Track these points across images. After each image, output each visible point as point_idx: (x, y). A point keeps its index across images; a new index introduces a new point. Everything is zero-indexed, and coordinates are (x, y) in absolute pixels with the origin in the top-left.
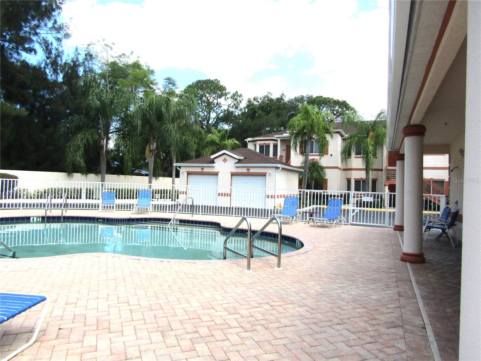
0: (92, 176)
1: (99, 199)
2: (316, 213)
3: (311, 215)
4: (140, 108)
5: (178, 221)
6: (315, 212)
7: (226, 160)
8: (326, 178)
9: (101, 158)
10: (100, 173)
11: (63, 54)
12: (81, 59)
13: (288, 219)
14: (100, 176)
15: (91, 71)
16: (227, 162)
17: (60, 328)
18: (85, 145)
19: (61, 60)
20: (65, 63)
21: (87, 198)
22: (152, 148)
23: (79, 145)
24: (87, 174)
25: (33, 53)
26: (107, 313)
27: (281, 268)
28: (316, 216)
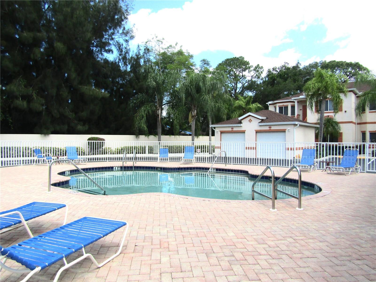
0: (152, 137)
1: (157, 154)
2: (333, 162)
3: (328, 164)
4: (184, 84)
5: (215, 169)
6: (331, 161)
7: (251, 121)
8: (341, 132)
9: (158, 123)
10: (157, 135)
11: (130, 51)
12: (142, 53)
13: (306, 168)
14: (157, 136)
15: (149, 60)
16: (252, 122)
17: (136, 245)
18: (147, 115)
19: (129, 55)
20: (132, 57)
21: (149, 153)
22: (193, 114)
23: (143, 115)
24: (148, 136)
25: (111, 52)
26: (167, 236)
27: (302, 209)
28: (333, 165)
